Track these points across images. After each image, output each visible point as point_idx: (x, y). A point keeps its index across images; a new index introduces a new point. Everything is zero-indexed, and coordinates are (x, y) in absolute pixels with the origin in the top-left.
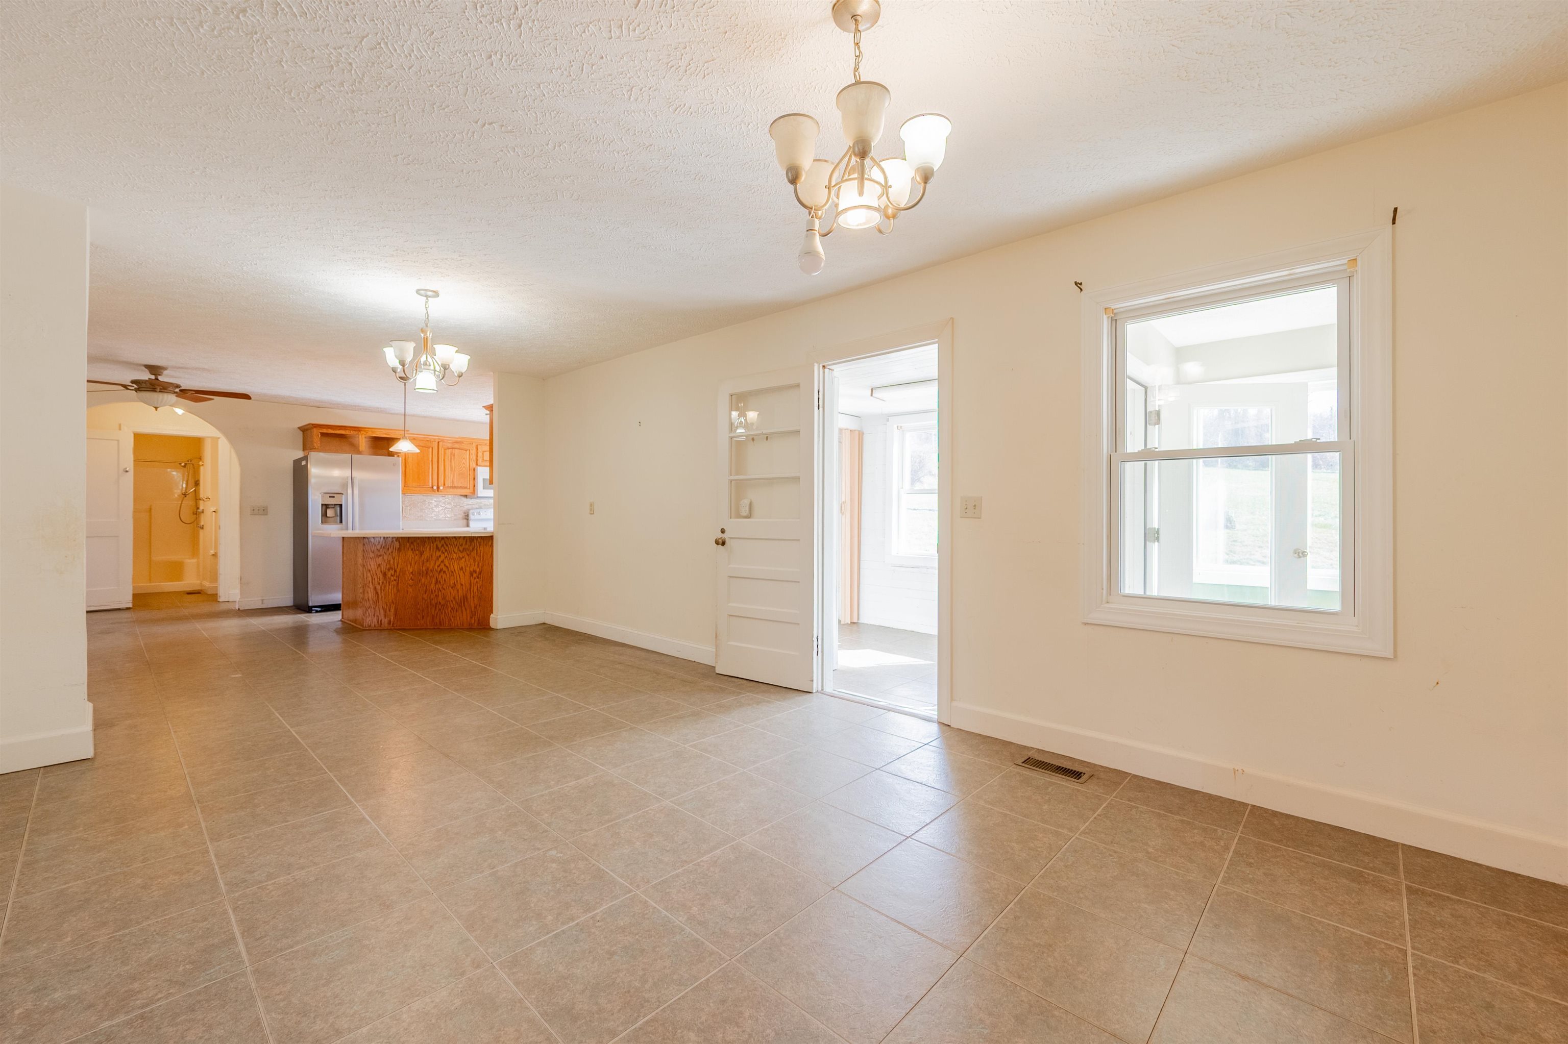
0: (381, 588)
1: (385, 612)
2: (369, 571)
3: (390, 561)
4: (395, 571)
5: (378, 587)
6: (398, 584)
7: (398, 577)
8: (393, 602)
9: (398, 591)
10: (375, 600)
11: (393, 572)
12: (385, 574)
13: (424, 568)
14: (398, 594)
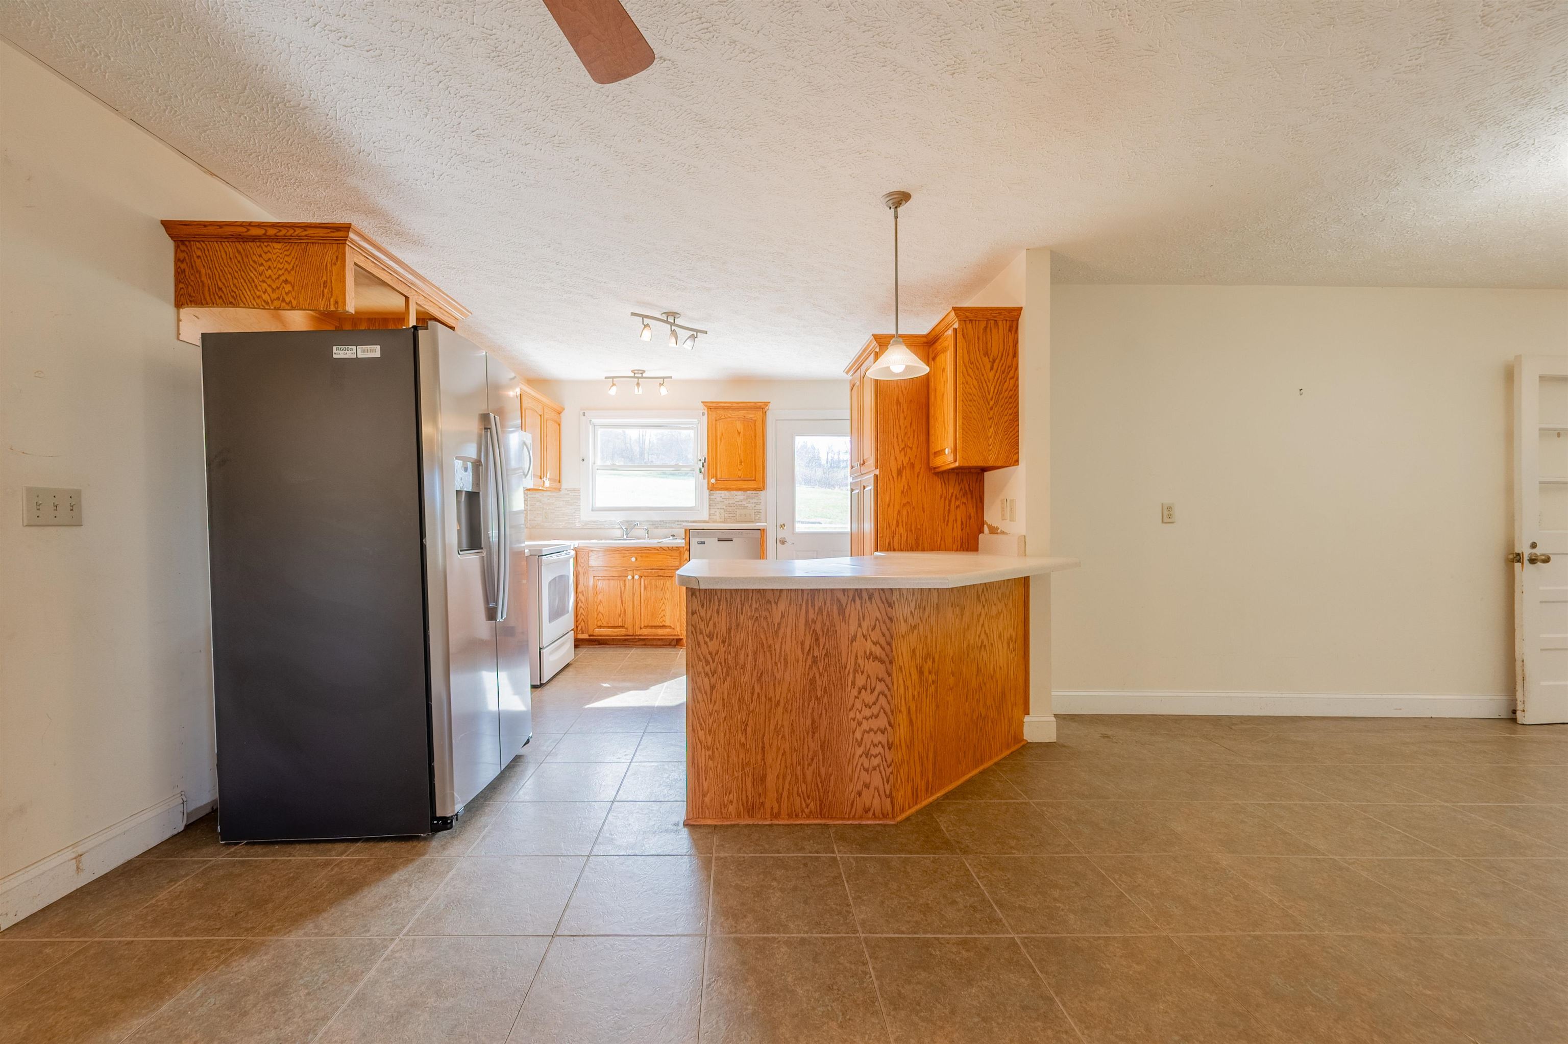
0: (916, 707)
1: (922, 764)
2: (901, 668)
3: (926, 637)
4: (934, 661)
5: (913, 708)
6: (936, 688)
7: (937, 674)
8: (931, 737)
9: (937, 706)
10: (908, 740)
11: (930, 663)
12: (921, 673)
13: (965, 645)
14: (937, 712)
